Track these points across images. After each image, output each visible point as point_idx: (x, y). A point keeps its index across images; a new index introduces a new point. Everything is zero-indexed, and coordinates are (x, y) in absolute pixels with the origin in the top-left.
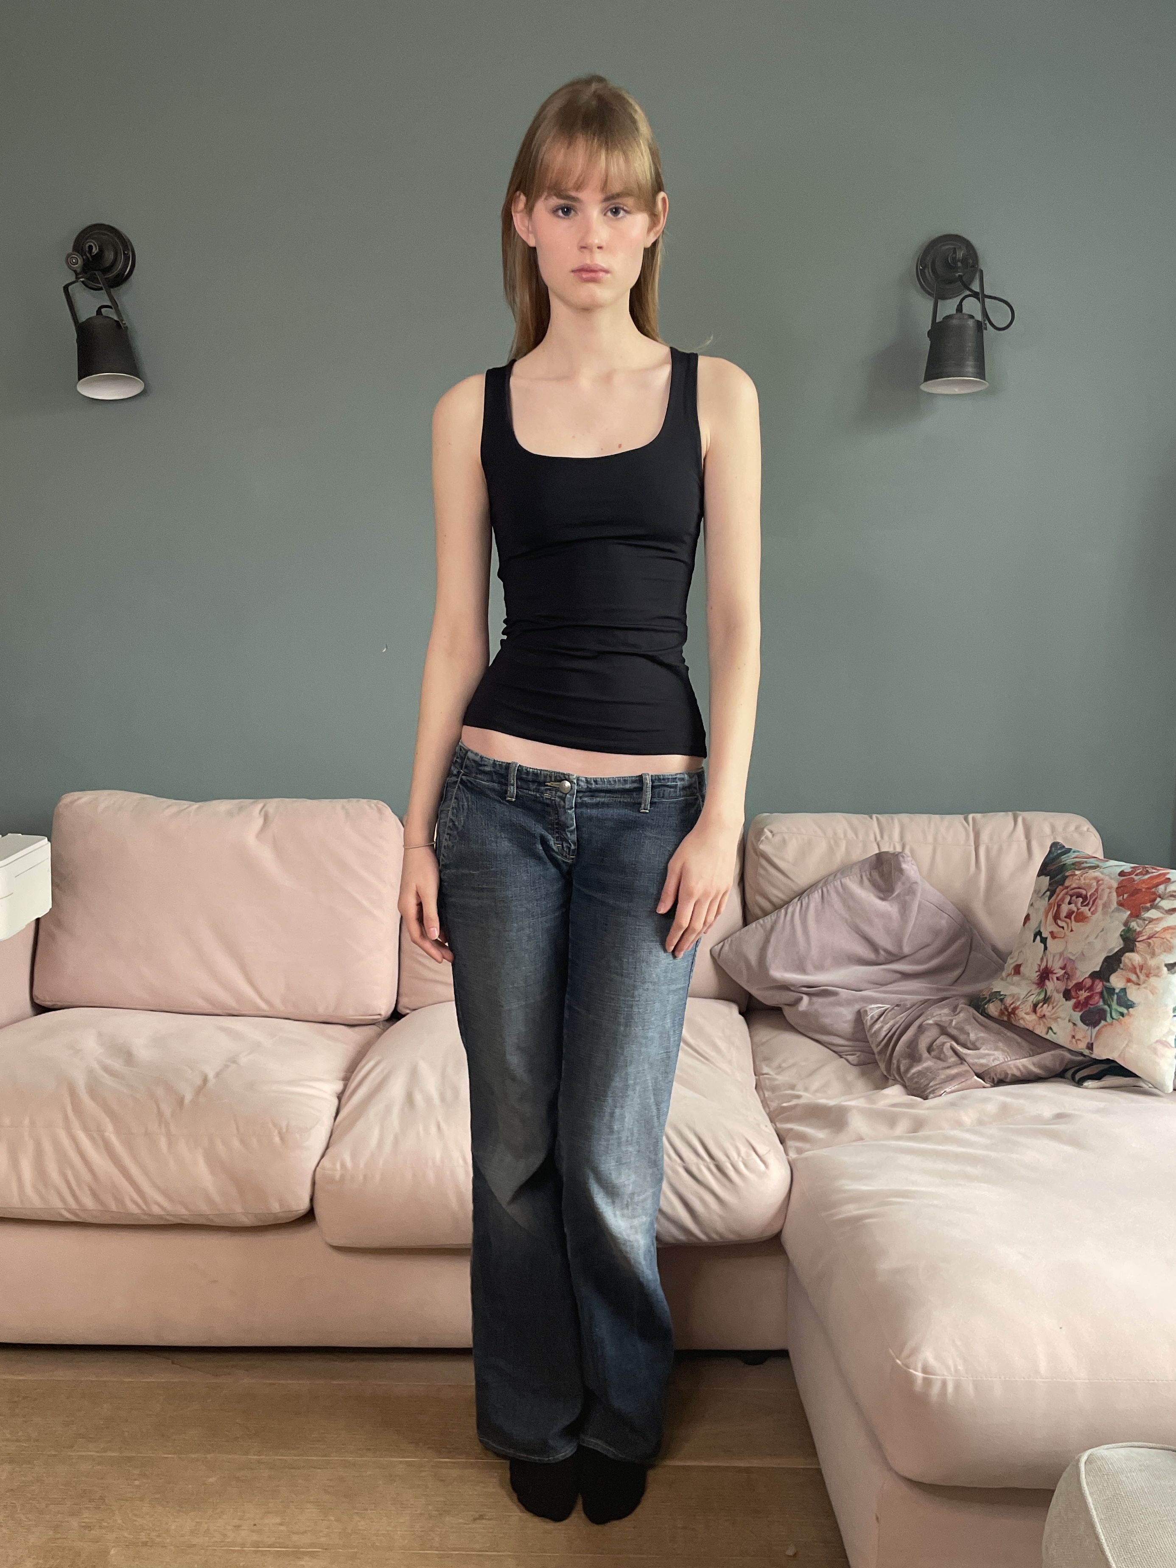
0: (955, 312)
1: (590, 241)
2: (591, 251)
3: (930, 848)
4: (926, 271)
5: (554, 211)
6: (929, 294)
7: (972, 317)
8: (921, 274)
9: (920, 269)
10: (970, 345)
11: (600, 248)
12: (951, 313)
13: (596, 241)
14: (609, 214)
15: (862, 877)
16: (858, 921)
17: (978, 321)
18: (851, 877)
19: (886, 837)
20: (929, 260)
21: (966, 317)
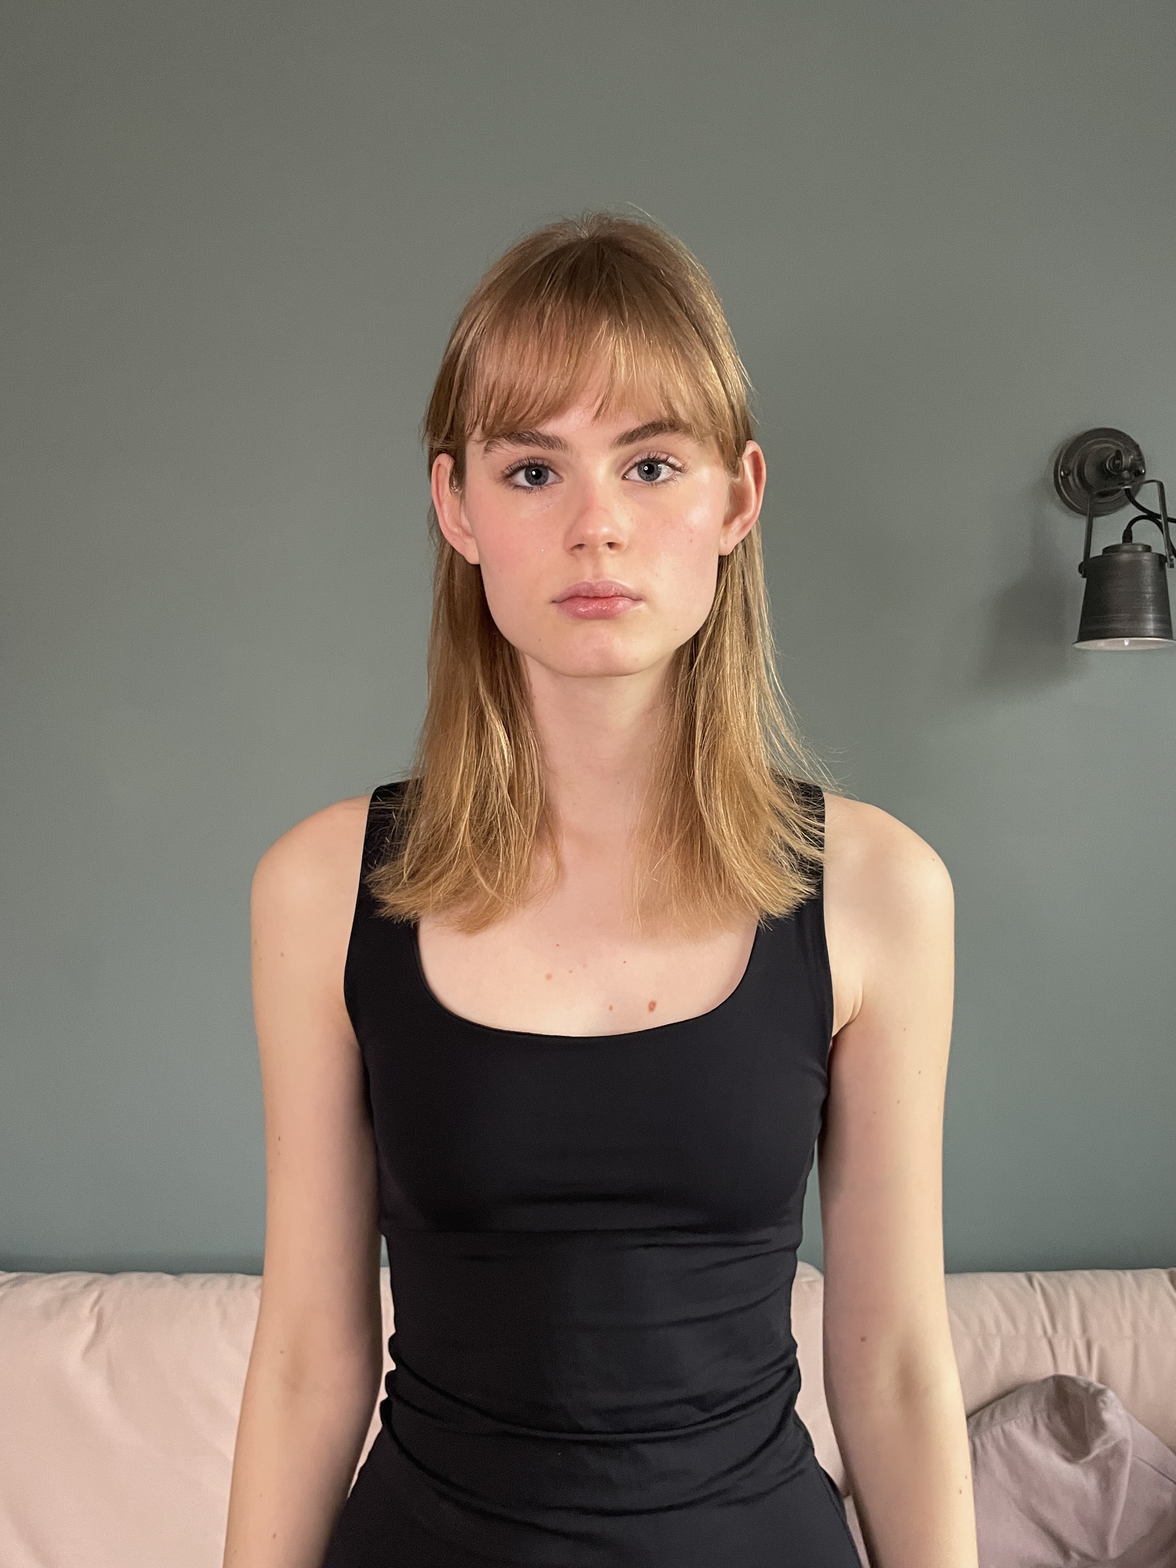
0: (1121, 542)
1: (590, 532)
2: (594, 555)
3: (1129, 1347)
4: (1070, 478)
5: (508, 476)
6: (1078, 512)
7: (1148, 549)
8: (1061, 484)
9: (1062, 477)
10: (1149, 591)
11: (611, 545)
12: (1114, 543)
13: (605, 531)
14: (634, 474)
15: (1035, 1421)
16: (1034, 1501)
17: (1160, 556)
18: (1019, 1421)
19: (1060, 1327)
20: (1073, 464)
21: (1140, 549)
